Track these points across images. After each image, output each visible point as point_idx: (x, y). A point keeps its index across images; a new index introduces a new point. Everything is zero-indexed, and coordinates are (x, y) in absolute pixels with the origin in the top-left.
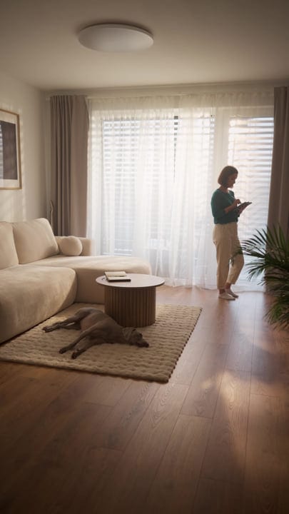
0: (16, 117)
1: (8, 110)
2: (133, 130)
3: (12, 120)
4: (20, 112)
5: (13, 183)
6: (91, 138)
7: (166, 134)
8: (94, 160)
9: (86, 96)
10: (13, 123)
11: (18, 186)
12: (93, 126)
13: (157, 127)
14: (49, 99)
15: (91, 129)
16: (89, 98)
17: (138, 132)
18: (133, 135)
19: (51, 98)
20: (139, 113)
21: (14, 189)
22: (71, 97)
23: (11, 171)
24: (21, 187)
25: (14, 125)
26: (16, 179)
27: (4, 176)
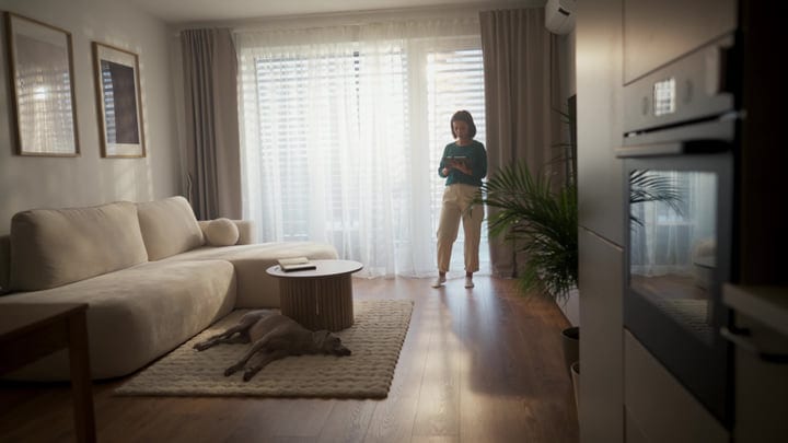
0: (133, 58)
1: (122, 48)
2: (299, 72)
3: (128, 62)
4: (138, 51)
5: (132, 149)
6: (241, 84)
7: (345, 76)
9: (232, 29)
10: (130, 66)
11: (141, 153)
12: (243, 68)
13: (332, 67)
14: (179, 34)
15: (241, 72)
16: (235, 31)
17: (306, 75)
18: (299, 79)
19: (182, 33)
20: (306, 49)
21: (134, 157)
22: (210, 31)
23: (129, 131)
24: (144, 155)
25: (132, 69)
26: (138, 143)
27: (120, 139)
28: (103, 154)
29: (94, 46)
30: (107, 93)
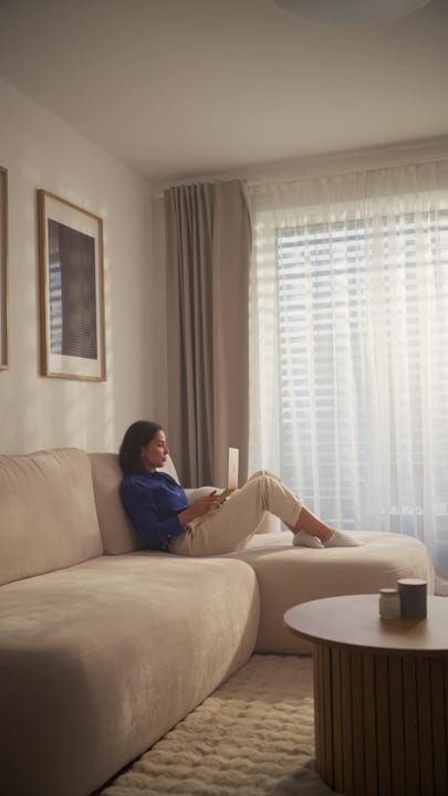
0: (95, 223)
1: (80, 206)
2: (352, 260)
3: (86, 228)
4: (103, 214)
5: (82, 366)
6: (256, 283)
7: (434, 263)
8: (262, 317)
9: (245, 181)
10: (90, 235)
11: (99, 375)
12: (259, 243)
13: (411, 248)
14: (162, 195)
15: (256, 264)
16: (250, 184)
17: (363, 264)
18: (352, 271)
19: (166, 192)
21: (88, 380)
22: (211, 186)
23: (81, 337)
24: (103, 377)
25: (92, 240)
26: (95, 357)
27: (67, 349)
28: (43, 371)
29: (40, 196)
30: (53, 275)
